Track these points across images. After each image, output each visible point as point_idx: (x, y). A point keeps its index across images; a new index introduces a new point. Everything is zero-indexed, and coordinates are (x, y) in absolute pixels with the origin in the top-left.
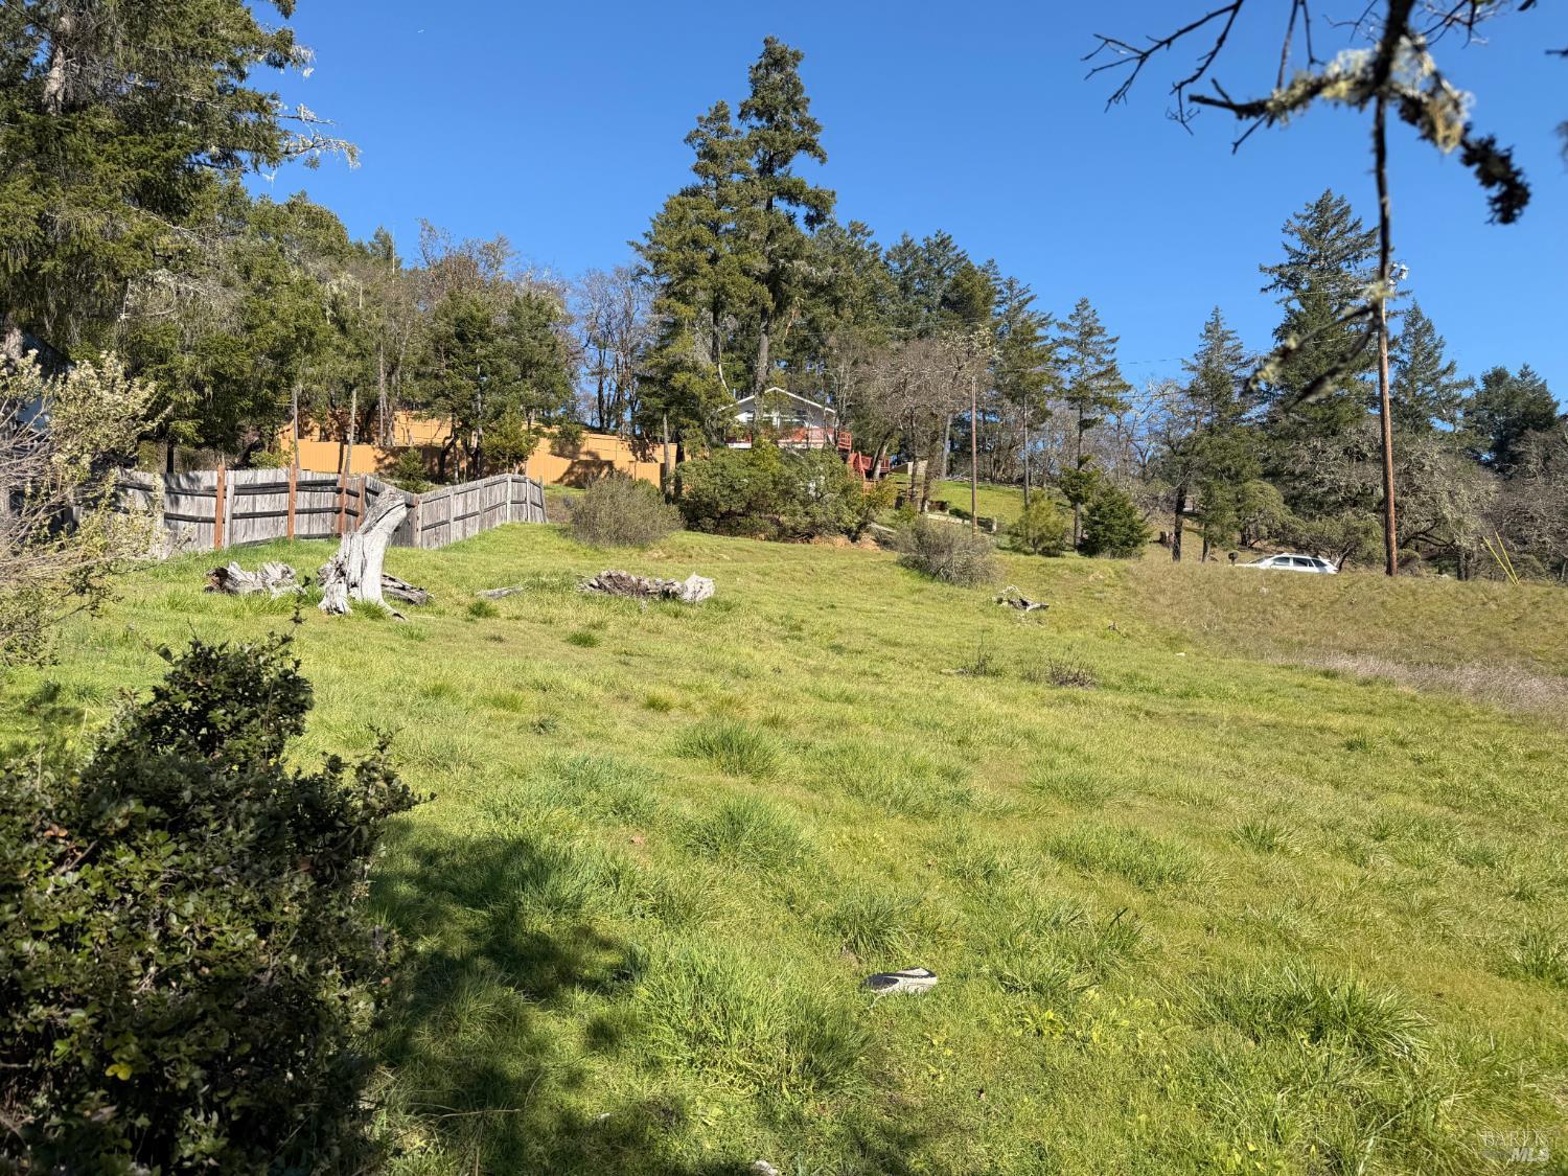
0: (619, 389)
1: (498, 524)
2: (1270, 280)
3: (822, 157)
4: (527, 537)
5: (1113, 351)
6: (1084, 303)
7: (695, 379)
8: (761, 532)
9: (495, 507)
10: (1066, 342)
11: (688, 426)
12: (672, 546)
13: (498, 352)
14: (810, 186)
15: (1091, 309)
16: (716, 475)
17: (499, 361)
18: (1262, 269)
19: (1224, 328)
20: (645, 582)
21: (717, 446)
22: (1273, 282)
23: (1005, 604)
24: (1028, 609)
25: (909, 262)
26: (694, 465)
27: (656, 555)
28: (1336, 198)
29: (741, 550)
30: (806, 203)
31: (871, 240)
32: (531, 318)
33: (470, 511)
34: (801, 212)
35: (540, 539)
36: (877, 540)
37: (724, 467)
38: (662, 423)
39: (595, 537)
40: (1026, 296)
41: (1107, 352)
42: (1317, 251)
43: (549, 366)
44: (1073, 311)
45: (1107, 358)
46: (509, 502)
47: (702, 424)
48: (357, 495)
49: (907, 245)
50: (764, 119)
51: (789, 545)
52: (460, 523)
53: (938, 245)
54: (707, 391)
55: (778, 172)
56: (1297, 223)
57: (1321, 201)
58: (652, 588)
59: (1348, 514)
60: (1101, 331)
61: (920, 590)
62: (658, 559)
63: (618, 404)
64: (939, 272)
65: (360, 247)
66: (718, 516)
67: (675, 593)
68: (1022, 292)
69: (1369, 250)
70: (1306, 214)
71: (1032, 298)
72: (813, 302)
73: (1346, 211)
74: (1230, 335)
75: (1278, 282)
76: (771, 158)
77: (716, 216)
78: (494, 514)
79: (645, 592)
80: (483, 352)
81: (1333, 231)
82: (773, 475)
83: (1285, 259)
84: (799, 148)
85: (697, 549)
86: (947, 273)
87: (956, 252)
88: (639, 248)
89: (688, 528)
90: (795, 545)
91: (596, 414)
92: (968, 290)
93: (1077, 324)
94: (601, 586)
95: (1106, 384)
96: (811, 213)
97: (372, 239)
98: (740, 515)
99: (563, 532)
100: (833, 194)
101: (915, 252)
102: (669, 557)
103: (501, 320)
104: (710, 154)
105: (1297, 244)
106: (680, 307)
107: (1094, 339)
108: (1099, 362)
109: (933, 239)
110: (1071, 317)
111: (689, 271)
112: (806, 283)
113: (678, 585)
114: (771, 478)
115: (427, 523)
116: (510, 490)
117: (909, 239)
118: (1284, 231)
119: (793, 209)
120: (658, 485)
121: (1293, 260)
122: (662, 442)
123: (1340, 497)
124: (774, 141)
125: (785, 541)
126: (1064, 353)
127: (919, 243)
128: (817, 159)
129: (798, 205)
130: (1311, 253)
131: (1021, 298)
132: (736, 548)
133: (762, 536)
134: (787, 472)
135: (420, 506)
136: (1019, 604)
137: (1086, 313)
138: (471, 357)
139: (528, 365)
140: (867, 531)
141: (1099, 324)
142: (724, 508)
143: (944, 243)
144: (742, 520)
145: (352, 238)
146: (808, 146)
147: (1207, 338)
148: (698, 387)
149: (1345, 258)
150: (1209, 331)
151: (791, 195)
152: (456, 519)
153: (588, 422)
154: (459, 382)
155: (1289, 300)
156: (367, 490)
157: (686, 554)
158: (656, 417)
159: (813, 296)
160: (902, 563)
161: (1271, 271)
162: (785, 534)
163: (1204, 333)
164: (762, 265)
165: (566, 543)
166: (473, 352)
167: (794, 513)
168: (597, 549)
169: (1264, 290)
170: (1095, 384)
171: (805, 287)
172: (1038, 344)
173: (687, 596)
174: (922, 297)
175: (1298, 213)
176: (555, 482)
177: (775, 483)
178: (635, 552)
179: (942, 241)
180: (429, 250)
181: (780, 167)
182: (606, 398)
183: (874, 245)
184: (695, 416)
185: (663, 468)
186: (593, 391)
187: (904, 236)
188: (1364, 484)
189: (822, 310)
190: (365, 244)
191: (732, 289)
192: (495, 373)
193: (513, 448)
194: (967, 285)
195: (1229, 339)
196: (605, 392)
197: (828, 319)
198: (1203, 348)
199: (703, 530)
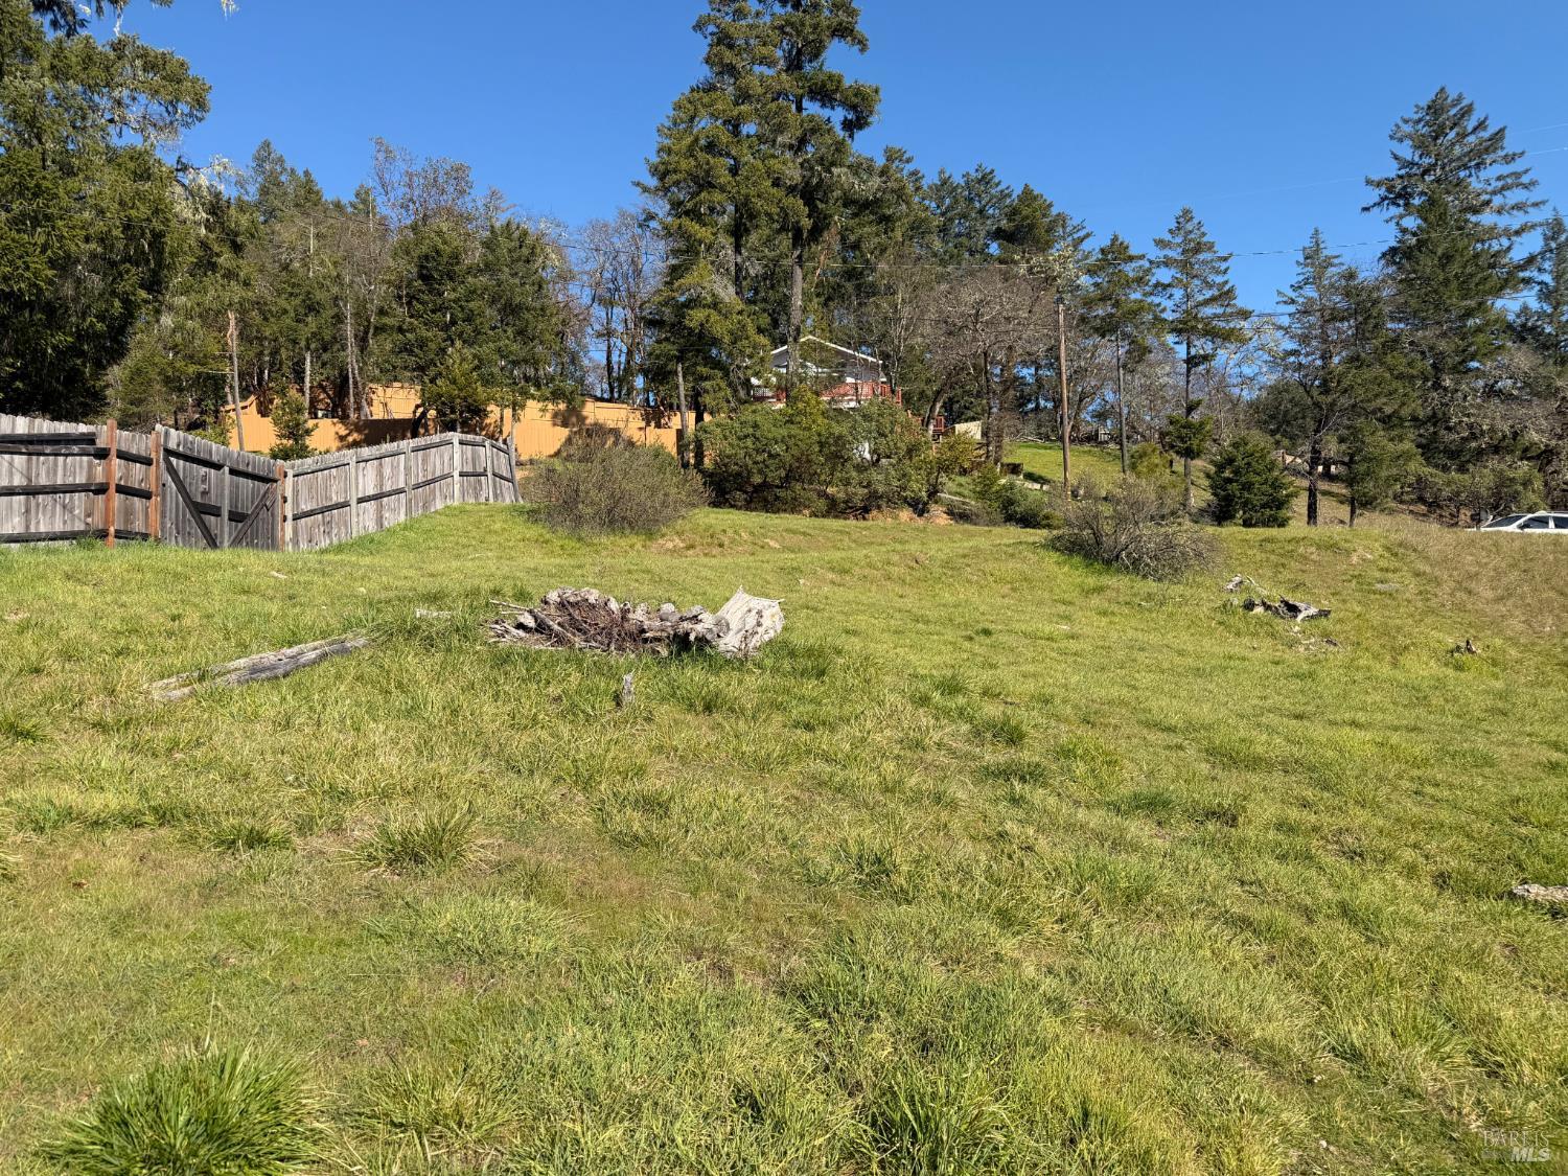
0: (630, 353)
1: (439, 505)
2: (1375, 194)
3: (862, 44)
4: (478, 525)
5: (1226, 270)
6: (1187, 214)
7: (715, 316)
8: (806, 507)
9: (434, 481)
10: (1167, 263)
11: (707, 379)
12: (694, 531)
13: (472, 293)
14: (847, 82)
15: (1195, 221)
16: (746, 437)
17: (472, 305)
18: (1369, 182)
19: (1326, 253)
20: (638, 615)
21: (746, 402)
22: (1377, 199)
23: (1259, 610)
24: (1301, 617)
25: (948, 201)
26: (718, 425)
27: (670, 545)
28: (1452, 95)
29: (794, 532)
30: (844, 103)
31: (909, 167)
32: (510, 251)
33: (387, 488)
34: (838, 115)
35: (497, 526)
36: (950, 513)
37: (756, 426)
38: (676, 373)
39: (579, 520)
40: (1082, 234)
41: (1218, 272)
42: (1433, 160)
43: (535, 309)
44: (1173, 225)
45: (1219, 279)
46: (456, 474)
47: (727, 374)
48: (147, 462)
49: (944, 182)
50: (789, 5)
51: (841, 522)
52: (371, 506)
53: (979, 181)
54: (731, 333)
55: (808, 68)
56: (1407, 129)
57: (1434, 101)
58: (653, 626)
59: (1493, 462)
60: (1210, 247)
61: (1099, 590)
62: (674, 551)
63: (628, 370)
64: (981, 211)
65: (338, 206)
66: (750, 489)
67: (702, 641)
68: (1077, 229)
69: (1493, 156)
70: (1416, 117)
71: (1088, 235)
72: (857, 220)
73: (1467, 111)
74: (1336, 261)
75: (1383, 199)
76: (799, 52)
77: (735, 113)
78: (433, 491)
79: (639, 636)
80: (453, 296)
81: (1452, 135)
82: (819, 435)
83: (1391, 170)
84: (833, 35)
85: (730, 532)
86: (991, 211)
87: (1000, 188)
88: (646, 190)
89: (715, 504)
90: (848, 522)
91: (606, 386)
92: (1027, 217)
93: (1179, 240)
94: (541, 628)
95: (1220, 311)
96: (850, 117)
97: (354, 199)
98: (777, 487)
99: (533, 515)
100: (876, 91)
101: (955, 189)
102: (691, 547)
103: (475, 256)
104: (724, 39)
105: (1406, 151)
106: (693, 227)
107: (1201, 257)
108: (1210, 286)
109: (974, 175)
110: (1170, 231)
111: (704, 183)
112: (848, 201)
113: (708, 621)
114: (816, 438)
115: (305, 507)
116: (457, 457)
117: (947, 175)
118: (1391, 137)
119: (826, 113)
120: (674, 451)
121: (1403, 172)
122: (679, 408)
123: (1484, 442)
124: (803, 25)
125: (836, 517)
126: (1164, 275)
127: (958, 179)
128: (857, 47)
129: (833, 108)
130: (1426, 161)
131: (1075, 236)
132: (786, 530)
133: (807, 512)
134: (837, 430)
135: (290, 480)
136: (1283, 609)
137: (1189, 227)
138: (439, 302)
139: (511, 310)
140: (936, 502)
141: (1205, 239)
142: (757, 479)
143: (986, 179)
144: (781, 493)
145: (328, 196)
146: (843, 31)
147: (1306, 265)
148: (720, 328)
149: (1466, 167)
150: (1306, 258)
151: (824, 93)
152: (360, 501)
153: (599, 394)
154: (425, 334)
155: (1401, 217)
156: (169, 452)
157: (715, 541)
158: (669, 368)
159: (855, 215)
160: (1053, 545)
161: (1379, 184)
162: (835, 509)
163: (1302, 260)
164: (793, 173)
165: (534, 531)
166: (441, 294)
167: (847, 483)
168: (580, 539)
169: (1366, 209)
170: (1208, 311)
171: (845, 205)
172: (1133, 265)
173: (730, 642)
174: (963, 240)
175: (1406, 117)
176: (551, 456)
177: (821, 444)
178: (638, 541)
179: (983, 177)
180: (387, 176)
181: (810, 61)
182: (616, 367)
183: (914, 173)
184: (717, 364)
185: (680, 434)
186: (600, 357)
187: (942, 172)
188: (1512, 427)
189: (868, 231)
190: (344, 201)
191: (758, 204)
192: (469, 319)
193: (465, 399)
194: (1026, 211)
195: (1332, 265)
196: (615, 358)
197: (876, 240)
198: (1301, 278)
199: (732, 506)
